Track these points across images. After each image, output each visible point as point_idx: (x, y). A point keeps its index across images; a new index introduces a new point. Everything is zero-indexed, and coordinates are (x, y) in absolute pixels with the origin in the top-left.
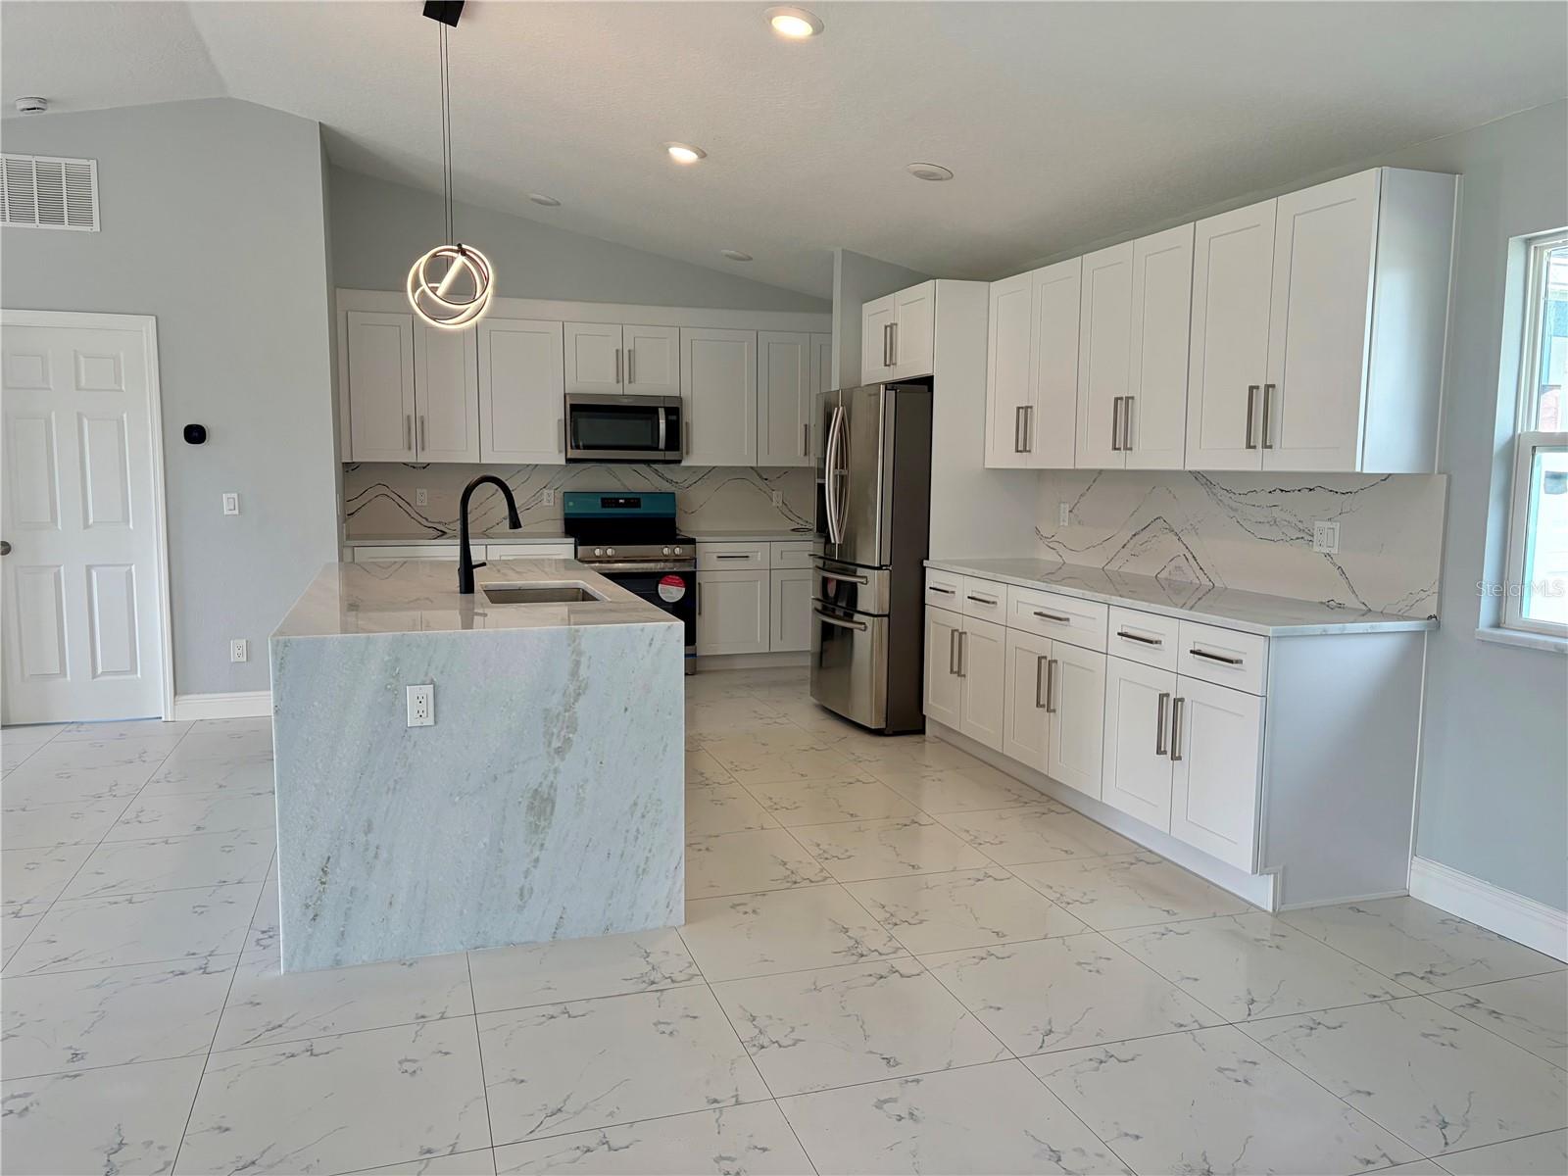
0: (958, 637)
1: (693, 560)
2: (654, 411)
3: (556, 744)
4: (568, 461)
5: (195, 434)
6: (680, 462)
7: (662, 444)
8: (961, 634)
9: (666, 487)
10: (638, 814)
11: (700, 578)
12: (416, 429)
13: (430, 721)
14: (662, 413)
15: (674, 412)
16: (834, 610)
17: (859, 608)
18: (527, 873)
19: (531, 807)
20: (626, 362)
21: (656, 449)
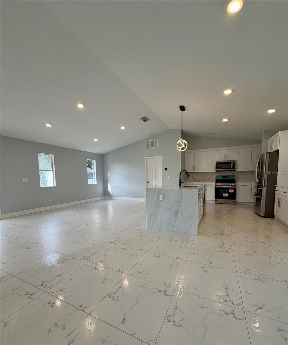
0: (279, 199)
1: (236, 186)
2: (231, 163)
3: (179, 205)
4: (216, 171)
5: (166, 169)
6: (235, 171)
7: (232, 168)
8: (280, 199)
9: (234, 175)
10: (190, 217)
11: (237, 189)
12: (194, 168)
13: (163, 200)
14: (232, 163)
15: (234, 163)
16: (258, 195)
17: (263, 194)
18: (174, 222)
19: (175, 213)
20: (226, 156)
21: (231, 168)
